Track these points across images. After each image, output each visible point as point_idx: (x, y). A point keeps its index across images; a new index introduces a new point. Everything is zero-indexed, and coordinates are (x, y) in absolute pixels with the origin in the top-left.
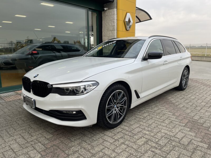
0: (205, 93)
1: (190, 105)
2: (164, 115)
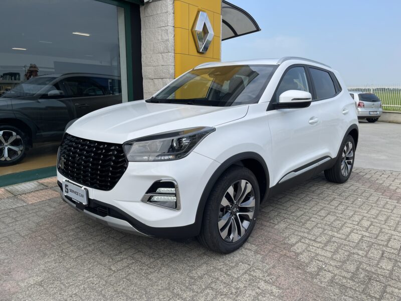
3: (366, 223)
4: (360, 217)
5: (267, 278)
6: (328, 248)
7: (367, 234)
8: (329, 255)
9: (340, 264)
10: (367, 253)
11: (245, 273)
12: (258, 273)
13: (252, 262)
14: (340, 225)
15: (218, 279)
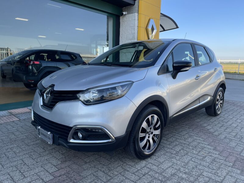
1: (233, 136)
2: (203, 149)
3: (239, 121)
4: (236, 119)
5: (197, 136)
6: (222, 128)
7: (240, 124)
8: (223, 130)
9: (228, 133)
10: (240, 130)
11: (186, 134)
12: (192, 134)
13: (188, 131)
14: (227, 121)
15: (175, 135)
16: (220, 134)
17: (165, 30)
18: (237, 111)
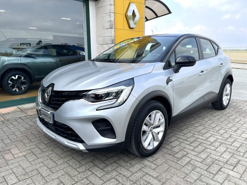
0: (236, 128)
16: (184, 156)
17: (158, 16)
18: (227, 115)
